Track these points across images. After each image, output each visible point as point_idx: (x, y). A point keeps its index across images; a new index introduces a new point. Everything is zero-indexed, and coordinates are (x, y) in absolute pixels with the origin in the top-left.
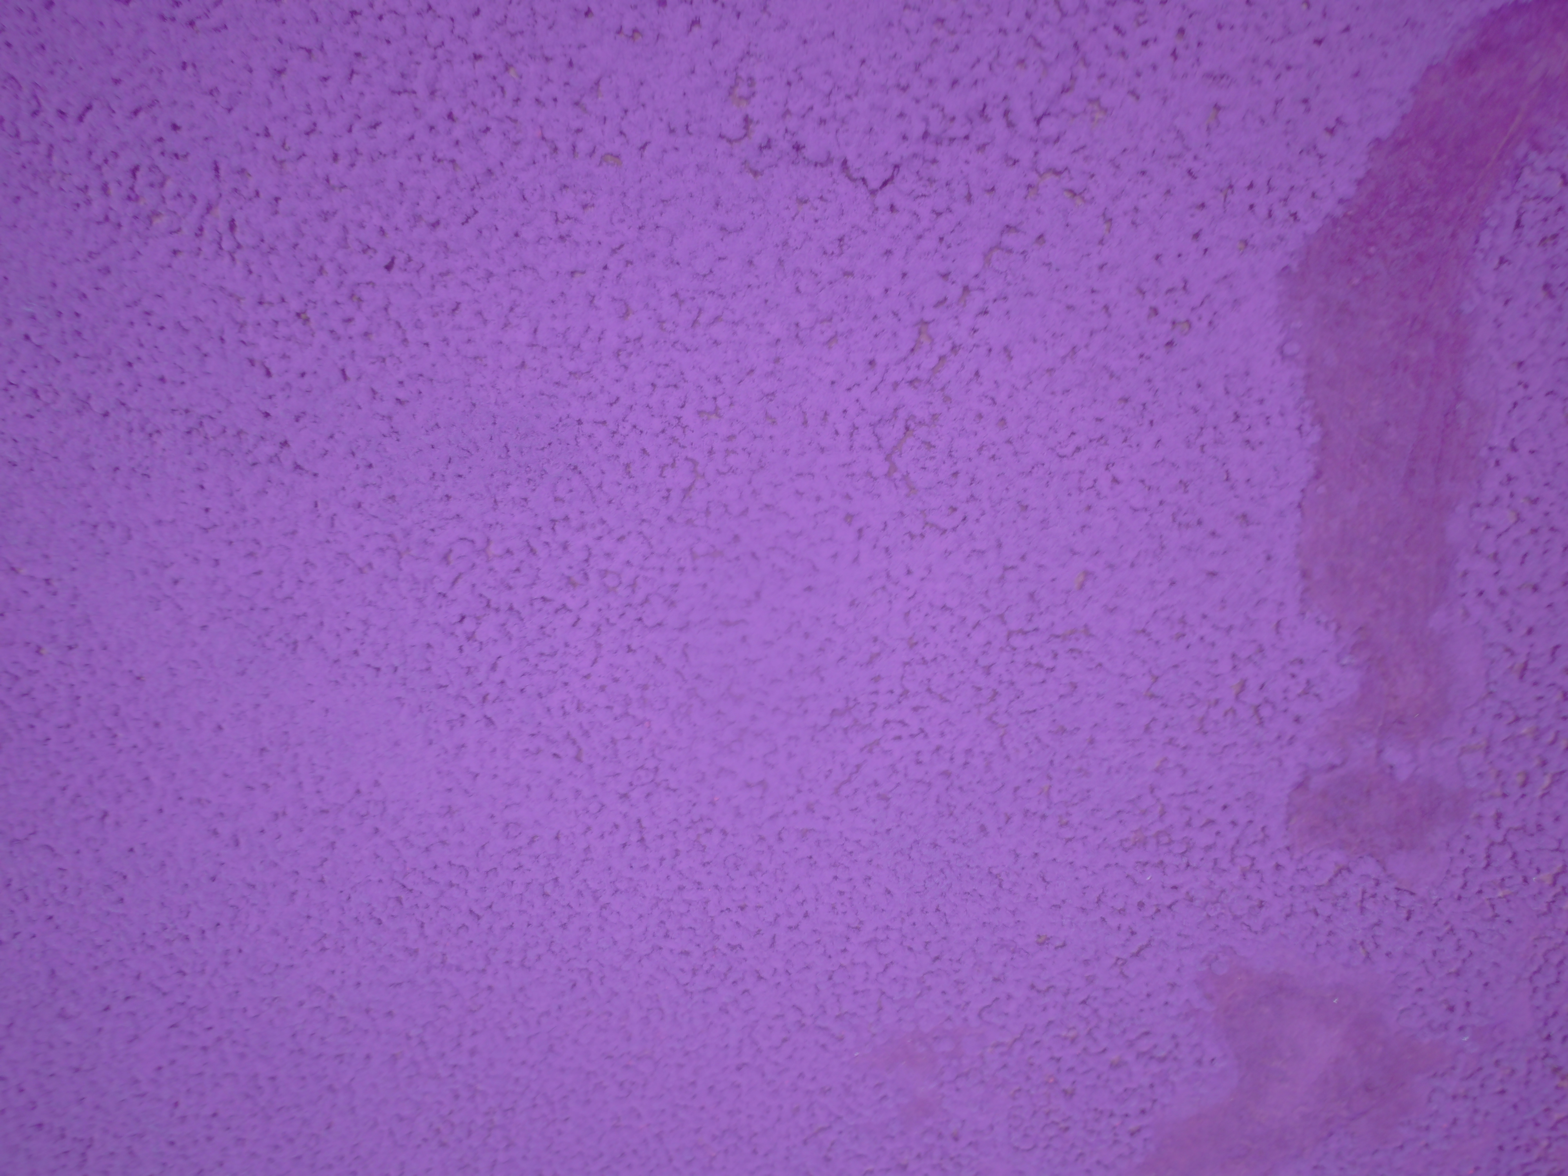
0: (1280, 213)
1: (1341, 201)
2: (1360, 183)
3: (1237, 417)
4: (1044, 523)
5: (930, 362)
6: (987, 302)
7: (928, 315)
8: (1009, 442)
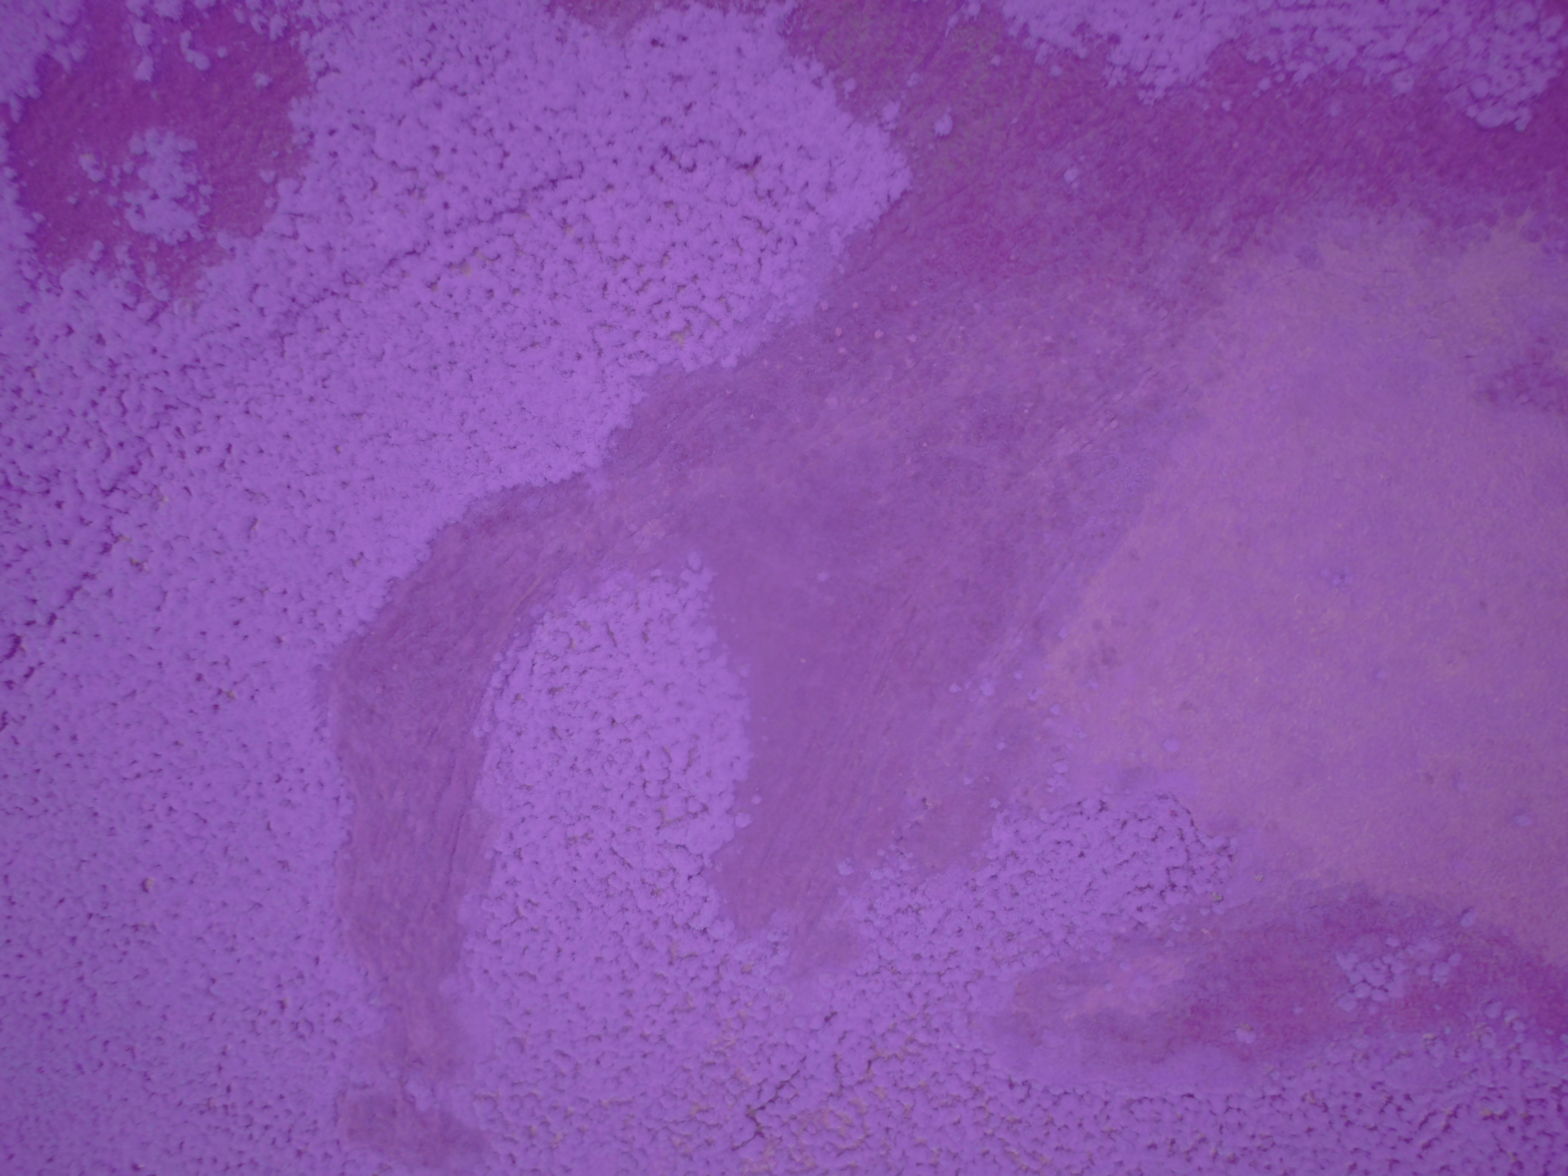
0: (307, 621)
1: (363, 623)
2: (379, 612)
3: (279, 779)
4: (112, 831)
5: (21, 670)
6: (66, 633)
7: (18, 631)
8: (81, 755)
